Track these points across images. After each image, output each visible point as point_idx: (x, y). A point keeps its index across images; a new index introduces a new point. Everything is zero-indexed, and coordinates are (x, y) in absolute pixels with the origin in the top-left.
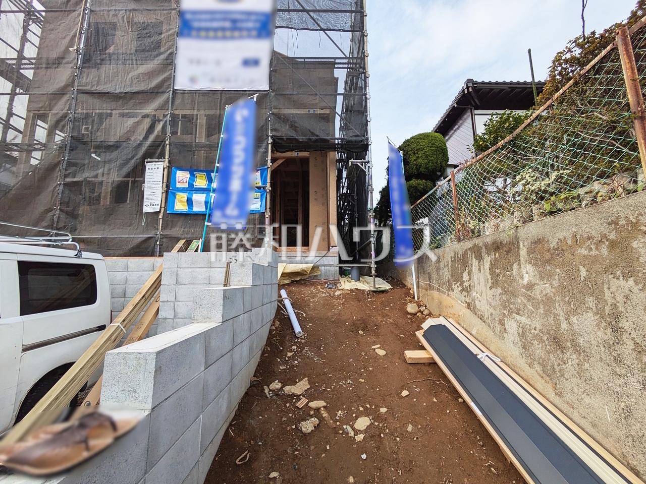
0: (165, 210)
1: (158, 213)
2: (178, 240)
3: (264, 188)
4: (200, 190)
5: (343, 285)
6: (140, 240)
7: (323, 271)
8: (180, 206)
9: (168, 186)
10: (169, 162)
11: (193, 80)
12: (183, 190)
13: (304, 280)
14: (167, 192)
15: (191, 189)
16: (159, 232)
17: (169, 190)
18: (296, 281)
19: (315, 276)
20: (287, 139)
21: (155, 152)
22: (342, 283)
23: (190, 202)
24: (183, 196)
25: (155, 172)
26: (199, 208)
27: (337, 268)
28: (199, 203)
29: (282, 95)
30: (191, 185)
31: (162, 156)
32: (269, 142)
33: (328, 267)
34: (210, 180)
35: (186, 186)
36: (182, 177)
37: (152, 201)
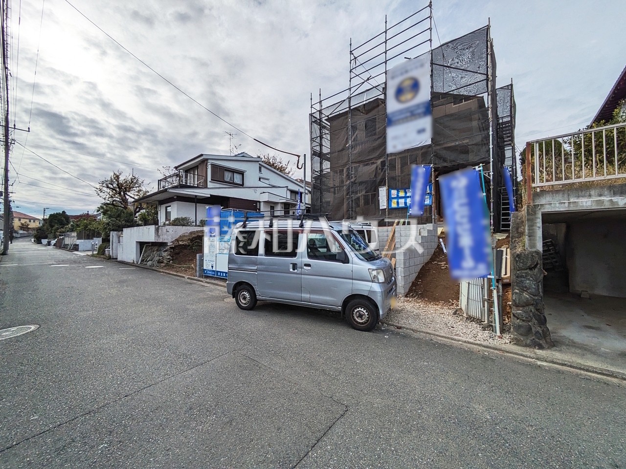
0: (388, 207)
1: (385, 209)
3: (431, 193)
4: (402, 198)
6: (380, 220)
8: (394, 205)
9: (388, 197)
10: (388, 187)
11: (395, 147)
12: (394, 198)
14: (388, 200)
15: (398, 197)
16: (387, 216)
17: (389, 199)
20: (442, 167)
21: (382, 183)
23: (398, 203)
24: (395, 201)
25: (383, 191)
26: (402, 205)
28: (402, 203)
29: (438, 144)
30: (398, 195)
31: (385, 185)
34: (406, 193)
35: (396, 196)
36: (394, 193)
37: (383, 204)
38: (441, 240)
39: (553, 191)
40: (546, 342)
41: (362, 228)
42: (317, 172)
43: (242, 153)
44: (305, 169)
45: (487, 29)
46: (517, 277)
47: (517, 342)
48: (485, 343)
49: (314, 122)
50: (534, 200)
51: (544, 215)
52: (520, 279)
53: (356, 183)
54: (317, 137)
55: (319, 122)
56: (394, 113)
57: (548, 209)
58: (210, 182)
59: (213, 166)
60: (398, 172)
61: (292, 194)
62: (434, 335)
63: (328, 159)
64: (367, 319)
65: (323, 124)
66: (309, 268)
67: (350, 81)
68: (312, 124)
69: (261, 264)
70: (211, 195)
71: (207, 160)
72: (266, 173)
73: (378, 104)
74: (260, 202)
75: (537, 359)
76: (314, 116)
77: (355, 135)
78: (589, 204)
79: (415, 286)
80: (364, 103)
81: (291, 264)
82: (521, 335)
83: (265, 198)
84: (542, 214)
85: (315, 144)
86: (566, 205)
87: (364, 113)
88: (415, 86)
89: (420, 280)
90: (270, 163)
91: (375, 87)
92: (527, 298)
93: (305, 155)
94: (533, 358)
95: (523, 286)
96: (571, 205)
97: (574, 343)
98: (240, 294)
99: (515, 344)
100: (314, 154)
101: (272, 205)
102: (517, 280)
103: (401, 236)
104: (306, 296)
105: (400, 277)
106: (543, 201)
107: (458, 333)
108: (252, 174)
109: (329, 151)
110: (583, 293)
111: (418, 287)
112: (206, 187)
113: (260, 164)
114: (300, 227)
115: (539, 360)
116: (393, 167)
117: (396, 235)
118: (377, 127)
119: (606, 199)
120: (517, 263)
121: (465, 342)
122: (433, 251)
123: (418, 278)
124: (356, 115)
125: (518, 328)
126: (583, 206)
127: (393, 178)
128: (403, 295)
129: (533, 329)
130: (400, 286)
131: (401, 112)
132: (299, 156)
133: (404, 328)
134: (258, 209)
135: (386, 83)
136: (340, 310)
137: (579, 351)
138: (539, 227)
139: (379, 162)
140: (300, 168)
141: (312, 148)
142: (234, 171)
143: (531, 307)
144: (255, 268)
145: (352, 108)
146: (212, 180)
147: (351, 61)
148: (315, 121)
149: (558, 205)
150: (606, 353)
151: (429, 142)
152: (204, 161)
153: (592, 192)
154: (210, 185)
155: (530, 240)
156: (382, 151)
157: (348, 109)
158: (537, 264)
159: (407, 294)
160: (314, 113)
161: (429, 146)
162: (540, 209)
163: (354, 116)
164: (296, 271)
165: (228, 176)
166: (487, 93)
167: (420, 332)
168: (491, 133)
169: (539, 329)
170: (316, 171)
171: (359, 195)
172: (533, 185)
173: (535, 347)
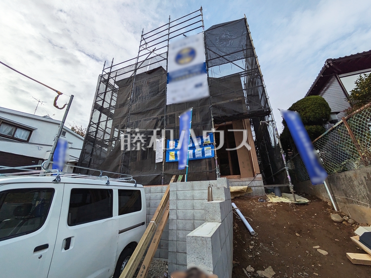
5: (271, 199)
6: (154, 177)
7: (254, 190)
8: (172, 158)
10: (166, 138)
11: (174, 99)
12: (172, 150)
13: (242, 196)
17: (167, 151)
18: (237, 197)
19: (249, 194)
20: (221, 117)
22: (269, 198)
23: (176, 155)
24: (173, 153)
25: (160, 143)
27: (263, 188)
29: (216, 96)
32: (212, 120)
33: (257, 188)
37: (159, 158)
45: (244, 20)
54: (103, 93)
56: (174, 73)
67: (139, 53)
68: (100, 83)
76: (103, 77)
85: (98, 99)
88: (192, 53)
91: (159, 55)
103: (177, 199)
117: (171, 198)
131: (180, 71)
132: (60, 94)
135: (167, 53)
140: (59, 107)
142: (18, 126)
147: (141, 40)
161: (207, 98)
165: (5, 130)
170: (94, 124)
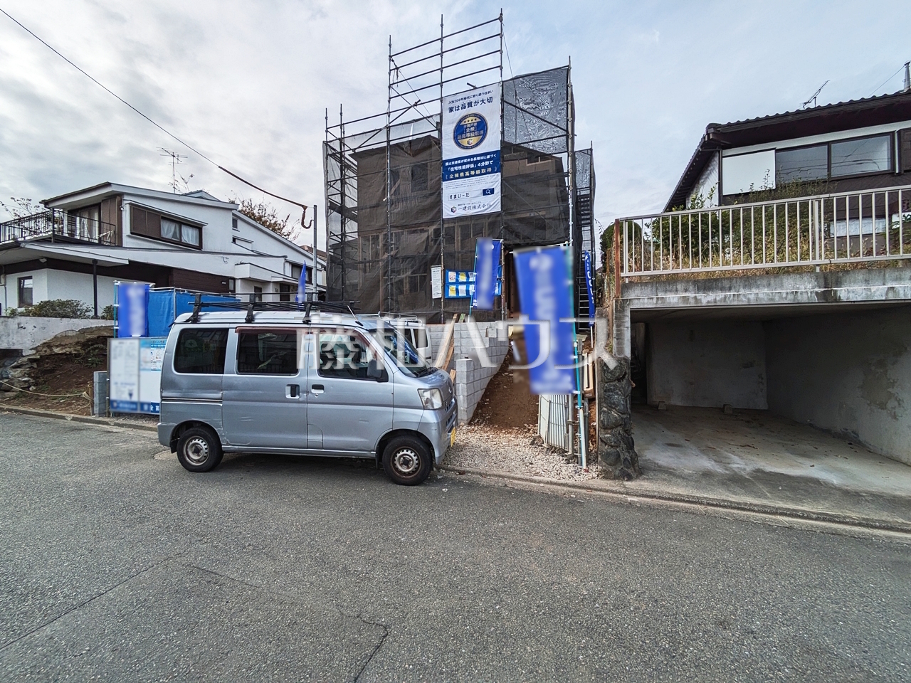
1: (440, 299)
2: (453, 314)
3: (500, 279)
4: (462, 283)
6: (433, 314)
8: (452, 294)
9: (444, 282)
10: (444, 267)
11: (453, 211)
12: (453, 284)
14: (444, 285)
15: (458, 283)
16: (442, 309)
17: (445, 285)
21: (435, 261)
23: (457, 291)
24: (453, 287)
25: (436, 273)
26: (463, 294)
28: (462, 291)
29: (509, 213)
30: (457, 280)
31: (439, 263)
34: (468, 277)
35: (455, 281)
36: (452, 275)
37: (437, 292)
38: (512, 343)
39: (641, 282)
40: (635, 469)
41: (407, 325)
42: (337, 236)
43: (198, 192)
44: (315, 229)
45: (567, 70)
46: (605, 391)
47: (606, 475)
48: (571, 482)
49: (331, 155)
50: (622, 294)
51: (633, 312)
52: (608, 394)
53: (397, 258)
54: (337, 180)
55: (339, 157)
57: (637, 305)
58: (128, 236)
59: (134, 207)
60: (457, 246)
61: (295, 269)
62: (509, 477)
63: (354, 218)
64: (417, 466)
65: (346, 161)
66: (322, 392)
67: (389, 102)
68: (327, 159)
69: (230, 387)
70: (130, 261)
71: (121, 195)
72: (244, 231)
73: (429, 145)
74: (234, 279)
75: (627, 494)
76: (330, 147)
77: (397, 185)
78: (676, 300)
79: (481, 409)
80: (411, 138)
81: (288, 385)
82: (610, 465)
83: (245, 272)
84: (631, 311)
85: (332, 191)
86: (655, 301)
87: (409, 154)
88: (482, 126)
89: (488, 400)
90: (253, 214)
91: (426, 118)
92: (616, 417)
93: (315, 206)
94: (622, 494)
95: (611, 403)
96: (660, 302)
97: (660, 467)
98: (188, 444)
99: (604, 478)
100: (331, 206)
101: (258, 286)
102: (605, 395)
103: (461, 338)
104: (315, 438)
105: (461, 397)
106: (632, 294)
107: (538, 471)
108: (218, 230)
109: (356, 204)
110: (661, 404)
111: (484, 409)
112: (119, 245)
113: (233, 214)
114: (304, 323)
115: (629, 495)
116: (450, 238)
117: (455, 336)
118: (429, 177)
119: (691, 295)
120: (604, 373)
121: (547, 483)
122: (503, 358)
123: (485, 396)
124: (399, 156)
125: (606, 456)
126: (670, 303)
127: (450, 255)
128: (466, 422)
129: (622, 456)
130: (461, 410)
132: (305, 208)
133: (469, 472)
134: (231, 291)
135: (441, 115)
136: (374, 456)
137: (666, 476)
138: (627, 328)
139: (431, 229)
140: (307, 226)
141: (327, 197)
142: (181, 222)
143: (619, 428)
144: (219, 395)
145: (392, 143)
146: (131, 233)
147: (390, 70)
148: (332, 153)
149: (646, 301)
150: (690, 475)
151: (498, 209)
152: (116, 197)
153: (679, 287)
154: (127, 242)
155: (618, 344)
156: (436, 214)
157: (385, 144)
158: (625, 374)
159: (471, 421)
160: (331, 141)
161: (498, 214)
162: (628, 305)
163: (395, 157)
164: (297, 397)
165: (168, 230)
166: (566, 153)
167: (490, 475)
168: (571, 206)
169: (627, 456)
170: (334, 235)
171: (402, 276)
172: (622, 275)
173: (624, 478)
